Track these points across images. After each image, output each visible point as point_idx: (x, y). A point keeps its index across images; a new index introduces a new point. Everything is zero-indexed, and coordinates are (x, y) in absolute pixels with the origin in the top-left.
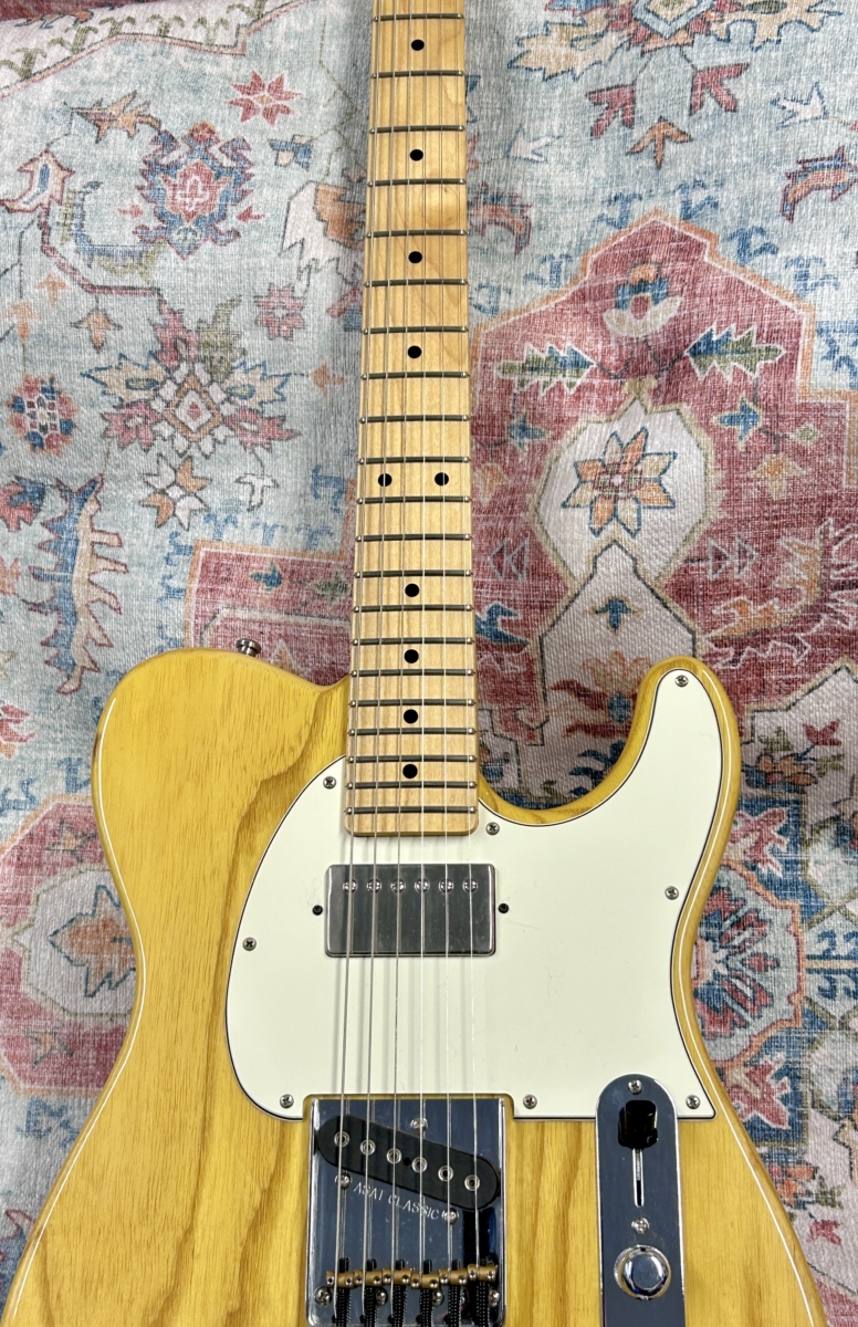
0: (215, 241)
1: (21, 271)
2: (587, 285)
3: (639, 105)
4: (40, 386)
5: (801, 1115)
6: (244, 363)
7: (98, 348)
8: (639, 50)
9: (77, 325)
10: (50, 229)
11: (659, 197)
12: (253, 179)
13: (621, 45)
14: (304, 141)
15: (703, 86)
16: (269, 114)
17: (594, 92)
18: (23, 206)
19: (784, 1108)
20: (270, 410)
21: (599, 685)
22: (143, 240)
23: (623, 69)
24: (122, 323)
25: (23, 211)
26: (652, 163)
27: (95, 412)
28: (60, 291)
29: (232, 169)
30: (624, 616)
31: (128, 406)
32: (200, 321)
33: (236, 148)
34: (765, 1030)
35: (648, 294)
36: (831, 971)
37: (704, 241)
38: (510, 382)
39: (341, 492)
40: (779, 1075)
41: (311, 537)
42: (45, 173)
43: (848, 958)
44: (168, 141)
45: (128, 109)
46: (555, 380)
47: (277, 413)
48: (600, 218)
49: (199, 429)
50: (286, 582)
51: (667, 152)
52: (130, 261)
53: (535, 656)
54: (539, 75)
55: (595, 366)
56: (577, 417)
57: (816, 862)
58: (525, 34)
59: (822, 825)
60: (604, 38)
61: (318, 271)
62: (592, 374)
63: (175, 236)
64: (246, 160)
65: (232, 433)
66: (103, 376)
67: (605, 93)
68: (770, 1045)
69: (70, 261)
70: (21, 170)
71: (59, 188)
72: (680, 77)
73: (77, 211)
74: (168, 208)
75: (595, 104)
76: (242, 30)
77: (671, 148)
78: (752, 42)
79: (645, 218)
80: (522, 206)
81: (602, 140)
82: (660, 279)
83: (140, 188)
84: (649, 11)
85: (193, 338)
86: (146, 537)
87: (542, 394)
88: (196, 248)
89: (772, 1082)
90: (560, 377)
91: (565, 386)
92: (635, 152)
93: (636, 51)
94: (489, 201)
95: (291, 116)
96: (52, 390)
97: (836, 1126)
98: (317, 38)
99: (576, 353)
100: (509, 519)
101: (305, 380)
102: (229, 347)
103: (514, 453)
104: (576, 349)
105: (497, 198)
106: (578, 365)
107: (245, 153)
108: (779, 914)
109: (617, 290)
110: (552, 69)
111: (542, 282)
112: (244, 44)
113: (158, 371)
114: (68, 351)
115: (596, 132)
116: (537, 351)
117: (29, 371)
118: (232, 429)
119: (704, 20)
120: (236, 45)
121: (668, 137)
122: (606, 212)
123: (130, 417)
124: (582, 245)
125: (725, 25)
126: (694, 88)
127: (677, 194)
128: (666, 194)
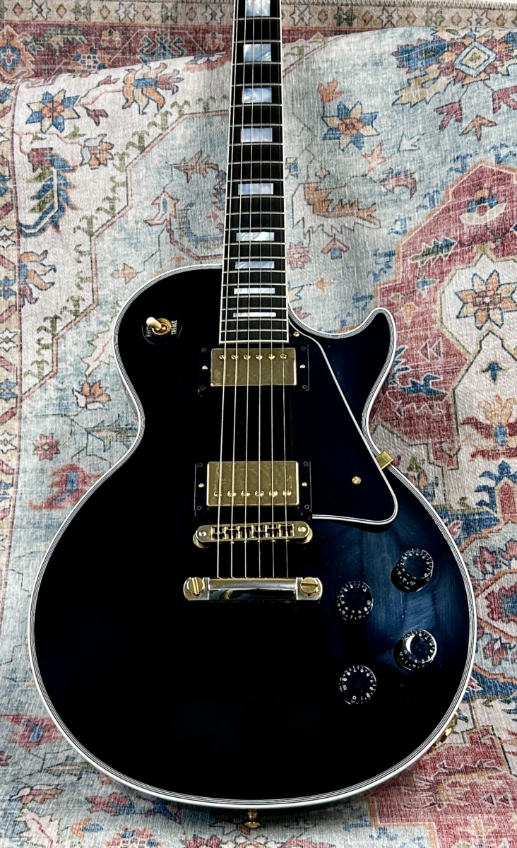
1: (160, 254)
2: (451, 204)
3: (464, 111)
8: (460, 84)
10: (173, 231)
11: (481, 154)
13: (450, 83)
14: (292, 161)
15: (499, 98)
17: (439, 108)
21: (489, 419)
23: (453, 95)
25: (157, 224)
26: (475, 138)
28: (182, 261)
35: (486, 204)
37: (511, 173)
38: (417, 263)
42: (165, 203)
44: (224, 175)
46: (438, 256)
47: (298, 306)
48: (451, 169)
51: (483, 132)
52: (216, 242)
53: (451, 403)
54: (408, 105)
55: (457, 243)
56: (451, 270)
58: (399, 88)
60: (439, 79)
61: (314, 232)
62: (456, 248)
67: (445, 108)
69: (186, 246)
70: (153, 204)
71: (173, 210)
72: (486, 95)
73: (185, 220)
75: (440, 114)
77: (485, 130)
79: (475, 166)
80: (411, 174)
81: (446, 130)
82: (492, 196)
84: (463, 65)
87: (432, 264)
90: (440, 254)
91: (444, 257)
92: (464, 133)
93: (459, 85)
94: (394, 176)
99: (446, 240)
100: (426, 329)
101: (312, 287)
103: (420, 295)
104: (446, 238)
105: (398, 174)
106: (448, 245)
109: (468, 204)
110: (415, 100)
111: (425, 207)
115: (442, 127)
116: (427, 246)
119: (494, 66)
121: (483, 124)
122: (453, 166)
124: (444, 185)
125: (505, 67)
126: (494, 100)
127: (492, 151)
128: (485, 152)
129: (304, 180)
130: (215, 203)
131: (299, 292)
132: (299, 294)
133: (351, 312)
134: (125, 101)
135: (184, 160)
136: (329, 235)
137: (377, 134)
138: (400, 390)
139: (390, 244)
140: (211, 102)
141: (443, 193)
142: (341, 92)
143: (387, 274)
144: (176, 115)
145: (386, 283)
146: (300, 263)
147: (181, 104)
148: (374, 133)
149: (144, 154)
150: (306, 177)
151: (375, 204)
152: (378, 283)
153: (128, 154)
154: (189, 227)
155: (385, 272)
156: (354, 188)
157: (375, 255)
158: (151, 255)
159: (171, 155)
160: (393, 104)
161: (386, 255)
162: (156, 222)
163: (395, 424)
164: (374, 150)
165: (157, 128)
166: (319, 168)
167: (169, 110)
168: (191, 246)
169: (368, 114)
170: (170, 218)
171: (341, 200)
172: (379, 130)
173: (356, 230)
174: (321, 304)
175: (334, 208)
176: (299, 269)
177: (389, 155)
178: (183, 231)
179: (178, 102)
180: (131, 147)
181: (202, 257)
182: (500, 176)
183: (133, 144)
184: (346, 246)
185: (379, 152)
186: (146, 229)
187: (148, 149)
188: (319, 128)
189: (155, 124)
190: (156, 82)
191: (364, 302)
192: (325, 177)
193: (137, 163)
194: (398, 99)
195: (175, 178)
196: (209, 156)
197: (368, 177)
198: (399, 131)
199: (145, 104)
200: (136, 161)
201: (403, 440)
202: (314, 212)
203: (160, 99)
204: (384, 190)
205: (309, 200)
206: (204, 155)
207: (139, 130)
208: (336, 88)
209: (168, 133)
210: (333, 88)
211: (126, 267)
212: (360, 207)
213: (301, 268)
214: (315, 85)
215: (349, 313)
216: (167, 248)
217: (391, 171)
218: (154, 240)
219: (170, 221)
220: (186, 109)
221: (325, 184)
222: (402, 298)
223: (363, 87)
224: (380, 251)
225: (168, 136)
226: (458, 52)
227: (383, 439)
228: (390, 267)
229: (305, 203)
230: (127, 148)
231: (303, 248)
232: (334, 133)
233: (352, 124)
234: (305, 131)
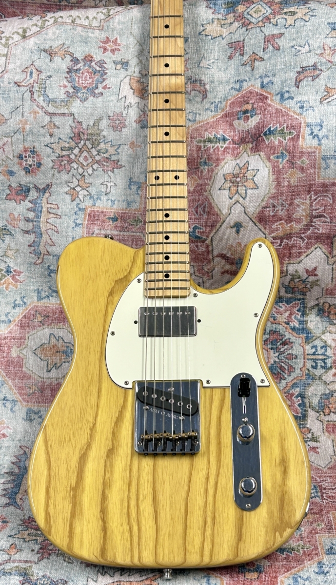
0: (94, 96)
1: (23, 108)
2: (228, 112)
3: (245, 48)
4: (29, 150)
5: (306, 411)
6: (104, 141)
7: (51, 136)
8: (245, 28)
9: (43, 127)
10: (34, 92)
11: (253, 80)
12: (107, 74)
13: (240, 26)
14: (125, 61)
15: (268, 41)
16: (113, 51)
17: (230, 44)
18: (24, 84)
19: (299, 408)
20: (114, 158)
21: (232, 255)
22: (68, 96)
23: (240, 35)
24: (60, 126)
25: (24, 86)
26: (250, 69)
27: (49, 159)
28: (37, 115)
29: (99, 71)
30: (241, 229)
31: (62, 157)
32: (88, 126)
33: (101, 63)
34: (292, 380)
35: (249, 115)
36: (316, 359)
37: (268, 95)
38: (200, 146)
39: (139, 187)
40: (297, 397)
41: (128, 204)
42: (31, 72)
43: (322, 355)
44: (76, 61)
45: (61, 49)
46: (216, 145)
47: (116, 159)
48: (232, 88)
49: (87, 165)
50: (119, 220)
51: (255, 65)
52: (63, 104)
53: (210, 244)
54: (210, 37)
55: (230, 140)
56: (224, 159)
57: (310, 321)
58: (205, 23)
59: (313, 308)
60: (233, 24)
61: (131, 107)
62: (229, 143)
63: (79, 95)
64: (105, 68)
65: (99, 167)
66: (53, 146)
67: (233, 44)
68: (294, 386)
69: (41, 104)
70: (23, 71)
71: (37, 78)
72: (260, 38)
73: (43, 86)
74: (77, 85)
75: (230, 48)
76: (102, 21)
77: (257, 63)
78: (285, 26)
79: (248, 88)
80: (204, 84)
81: (233, 61)
82: (253, 109)
83: (66, 78)
84: (249, 15)
85: (86, 132)
86: (68, 205)
87: (212, 150)
88: (87, 99)
89: (295, 399)
90: (218, 144)
91: (220, 148)
92: (244, 65)
93: (244, 29)
94: (192, 82)
95: (120, 52)
96: (34, 151)
97: (318, 415)
98: (130, 23)
99: (224, 136)
100: (200, 195)
101: (126, 147)
102: (99, 135)
103: (202, 172)
104: (224, 134)
105: (195, 81)
106: (224, 140)
107: (104, 65)
108: (297, 340)
109: (238, 113)
110: (215, 35)
111: (211, 111)
112: (103, 26)
113: (73, 144)
114: (40, 137)
115: (230, 58)
117: (25, 144)
118: (99, 165)
119: (268, 17)
120: (100, 26)
121: (256, 59)
122: (234, 86)
123: (62, 161)
124: (226, 98)
125: (276, 19)
126: (265, 42)
127: (259, 79)
128: (255, 79)
131: (118, 148)
141: (224, 103)
182: (261, 97)
226: (248, 6)
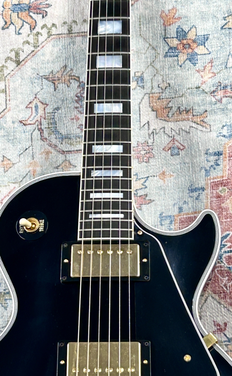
129: (149, 92)
130: (77, 108)
132: (145, 184)
133: (187, 201)
134: (4, 23)
135: (52, 72)
136: (169, 136)
137: (208, 53)
138: (226, 269)
139: (218, 145)
140: (74, 25)
142: (179, 18)
143: (215, 170)
144: (45, 35)
145: (215, 178)
146: (146, 158)
147: (49, 26)
148: (207, 52)
149: (19, 66)
150: (150, 88)
151: (206, 111)
152: (209, 178)
153: (6, 67)
154: (56, 127)
155: (215, 169)
156: (190, 98)
157: (207, 154)
158: (25, 149)
159: (41, 68)
160: (222, 28)
161: (215, 154)
162: (29, 122)
163: (222, 296)
164: (206, 66)
165: (30, 46)
166: (161, 81)
167: (40, 31)
168: (58, 142)
169: (201, 36)
170: (41, 120)
171: (179, 108)
172: (210, 50)
173: (191, 133)
174: (162, 192)
175: (173, 114)
176: (145, 164)
177: (218, 71)
178: (51, 130)
179: (47, 24)
180: (9, 61)
181: (66, 151)
183: (11, 59)
184: (182, 145)
185: (210, 68)
186: (21, 128)
187: (23, 63)
188: (162, 47)
189: (28, 43)
190: (30, 7)
191: (197, 193)
192: (166, 88)
193: (14, 74)
194: (226, 24)
195: (45, 87)
196: (72, 70)
197: (201, 89)
198: (226, 52)
199: (20, 25)
200: (13, 72)
201: (229, 310)
202: (157, 117)
203: (32, 22)
204: (214, 100)
205: (153, 107)
206: (68, 69)
207: (16, 47)
208: (175, 14)
209: (39, 51)
210: (173, 14)
211: (5, 159)
212: (194, 114)
213: (146, 162)
214: (158, 11)
215: (185, 201)
216: (38, 143)
217: (219, 84)
218: (28, 137)
219: (41, 121)
220: (54, 31)
221: (166, 94)
222: (228, 192)
223: (198, 13)
224: (211, 151)
225: (39, 53)
227: (213, 308)
228: (219, 165)
229: (150, 109)
230: (6, 62)
231: (148, 146)
232: (174, 51)
233: (189, 44)
234: (150, 50)
